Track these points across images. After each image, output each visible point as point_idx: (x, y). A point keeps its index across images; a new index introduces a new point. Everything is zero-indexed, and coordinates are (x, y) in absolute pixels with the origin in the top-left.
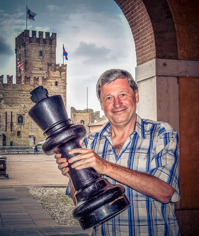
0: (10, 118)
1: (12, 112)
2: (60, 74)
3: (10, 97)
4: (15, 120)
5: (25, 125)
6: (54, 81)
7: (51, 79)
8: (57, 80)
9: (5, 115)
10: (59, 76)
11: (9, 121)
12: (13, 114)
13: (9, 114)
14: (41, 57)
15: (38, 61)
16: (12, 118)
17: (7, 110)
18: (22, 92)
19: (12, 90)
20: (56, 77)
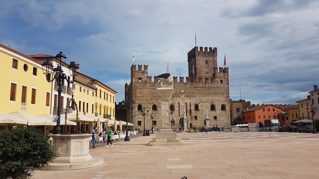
0: (189, 107)
1: (190, 103)
2: (224, 74)
3: (189, 92)
4: (193, 108)
5: (200, 112)
6: (220, 80)
7: (218, 78)
8: (222, 79)
9: (185, 105)
10: (223, 76)
11: (188, 109)
12: (191, 104)
13: (188, 104)
14: (207, 65)
15: (205, 67)
16: (190, 107)
17: (186, 101)
18: (197, 88)
19: (190, 87)
20: (221, 77)
